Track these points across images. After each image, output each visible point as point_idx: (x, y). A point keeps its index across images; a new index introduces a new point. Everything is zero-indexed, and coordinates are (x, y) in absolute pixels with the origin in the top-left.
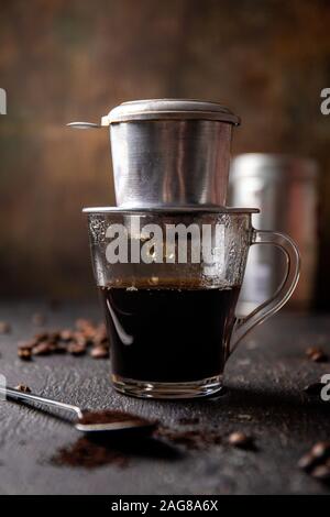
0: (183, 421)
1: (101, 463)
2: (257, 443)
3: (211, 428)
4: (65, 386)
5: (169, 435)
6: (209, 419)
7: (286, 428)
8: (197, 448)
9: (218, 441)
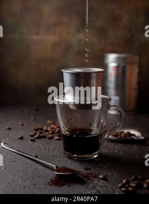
0: (86, 169)
1: (63, 185)
2: (107, 178)
3: (95, 172)
4: (48, 154)
5: (82, 175)
6: (94, 168)
7: (117, 172)
8: (90, 179)
9: (96, 177)
